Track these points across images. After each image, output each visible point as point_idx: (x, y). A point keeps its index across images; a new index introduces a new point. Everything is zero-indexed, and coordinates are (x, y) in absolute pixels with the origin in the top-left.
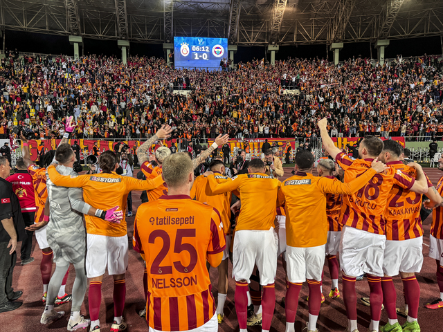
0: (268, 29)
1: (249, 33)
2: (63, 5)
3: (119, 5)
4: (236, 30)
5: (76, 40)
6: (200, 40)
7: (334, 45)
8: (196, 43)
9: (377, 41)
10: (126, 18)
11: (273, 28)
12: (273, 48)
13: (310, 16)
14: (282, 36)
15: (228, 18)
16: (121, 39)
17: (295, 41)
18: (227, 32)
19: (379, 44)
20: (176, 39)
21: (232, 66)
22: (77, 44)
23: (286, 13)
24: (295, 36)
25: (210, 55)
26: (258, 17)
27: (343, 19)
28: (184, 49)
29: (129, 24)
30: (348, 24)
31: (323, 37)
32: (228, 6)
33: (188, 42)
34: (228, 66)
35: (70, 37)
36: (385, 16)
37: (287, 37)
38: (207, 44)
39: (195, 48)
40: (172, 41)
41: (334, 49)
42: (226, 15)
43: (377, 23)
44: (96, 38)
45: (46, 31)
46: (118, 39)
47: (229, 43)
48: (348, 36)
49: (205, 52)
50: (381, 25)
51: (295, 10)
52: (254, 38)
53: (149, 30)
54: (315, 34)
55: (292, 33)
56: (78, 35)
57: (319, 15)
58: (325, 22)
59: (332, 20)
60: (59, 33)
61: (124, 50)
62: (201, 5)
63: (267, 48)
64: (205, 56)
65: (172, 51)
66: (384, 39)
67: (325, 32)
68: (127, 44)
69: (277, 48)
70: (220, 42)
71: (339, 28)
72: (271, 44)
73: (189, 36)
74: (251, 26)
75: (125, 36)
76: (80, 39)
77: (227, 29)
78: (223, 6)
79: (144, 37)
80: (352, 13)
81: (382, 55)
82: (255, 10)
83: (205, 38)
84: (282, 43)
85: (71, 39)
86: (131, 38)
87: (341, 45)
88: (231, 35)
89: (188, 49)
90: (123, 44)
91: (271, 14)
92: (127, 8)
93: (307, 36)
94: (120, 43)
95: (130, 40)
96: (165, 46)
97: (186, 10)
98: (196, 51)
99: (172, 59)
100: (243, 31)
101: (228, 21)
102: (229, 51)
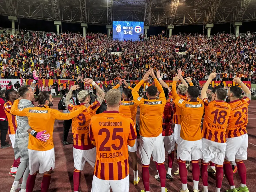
0: (168, 16)
1: (157, 18)
2: (51, 4)
3: (82, 3)
4: (149, 17)
5: (58, 23)
6: (128, 23)
7: (208, 26)
8: (125, 25)
9: (234, 22)
10: (85, 10)
11: (170, 16)
12: (171, 28)
13: (193, 8)
14: (176, 20)
15: (144, 10)
16: (83, 23)
17: (184, 23)
18: (143, 18)
19: (236, 25)
20: (114, 22)
21: (146, 38)
22: (58, 26)
23: (179, 6)
24: (184, 21)
25: (133, 32)
26: (162, 9)
27: (214, 10)
28: (118, 28)
29: (87, 14)
30: (217, 13)
31: (201, 20)
32: (144, 3)
33: (120, 24)
34: (143, 38)
35: (54, 22)
36: (240, 7)
37: (179, 21)
38: (132, 25)
39: (124, 28)
40: (112, 24)
41: (208, 28)
42: (143, 8)
43: (235, 12)
44: (69, 22)
45: (42, 19)
46: (81, 23)
47: (145, 25)
48: (216, 20)
49: (130, 30)
50: (237, 13)
51: (185, 4)
52: (159, 22)
53: (99, 17)
54: (196, 19)
55: (182, 19)
56: (59, 21)
57: (199, 8)
58: (202, 11)
59: (207, 10)
60: (48, 19)
61: (84, 29)
62: (129, 3)
63: (167, 27)
64: (130, 33)
65: (112, 29)
66: (239, 21)
67: (203, 18)
68: (86, 25)
69: (173, 27)
70: (139, 24)
71: (211, 15)
72: (170, 25)
73: (122, 20)
74: (157, 14)
75: (85, 21)
76: (60, 23)
77: (143, 16)
78: (142, 3)
79: (96, 21)
80: (219, 6)
81: (238, 31)
82: (160, 5)
83: (131, 22)
84: (176, 25)
85: (55, 23)
86: (89, 22)
87: (212, 25)
88: (146, 20)
89: (121, 28)
90: (84, 25)
91: (170, 7)
92: (86, 5)
93: (191, 20)
94: (82, 25)
95: (88, 23)
96: (108, 26)
97: (120, 6)
98: (125, 30)
99: (111, 34)
100: (153, 18)
101: (144, 12)
102: (144, 29)
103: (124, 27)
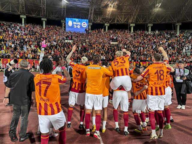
0: (105, 17)
1: (97, 18)
4: (92, 16)
5: (23, 17)
6: (77, 20)
7: (131, 25)
10: (45, 9)
11: (107, 17)
12: (107, 25)
13: (122, 12)
14: (110, 20)
15: (88, 11)
16: (43, 18)
17: (116, 22)
18: (88, 17)
19: (149, 25)
20: (66, 19)
21: (90, 31)
22: (24, 19)
23: (112, 11)
24: (116, 20)
25: (81, 26)
26: (101, 12)
27: (135, 15)
28: (70, 23)
29: (47, 11)
30: (137, 17)
31: (127, 21)
32: (89, 7)
33: (72, 20)
35: (21, 15)
36: (151, 14)
37: (112, 20)
38: (80, 22)
40: (65, 20)
43: (148, 17)
44: (32, 17)
45: (10, 13)
47: (89, 22)
48: (137, 21)
49: (79, 25)
50: (150, 18)
51: (116, 10)
52: (99, 20)
53: (55, 14)
54: (124, 20)
55: (114, 19)
56: (24, 15)
57: (126, 13)
58: (128, 15)
59: (131, 14)
60: (16, 13)
61: (44, 22)
62: (78, 5)
63: (104, 24)
64: (79, 27)
65: (65, 23)
66: (151, 23)
67: (128, 19)
68: (46, 20)
69: (109, 25)
70: (85, 21)
71: (133, 18)
72: (106, 23)
73: (72, 18)
74: (98, 15)
75: (45, 16)
76: (25, 17)
78: (87, 6)
79: (53, 17)
80: (139, 12)
81: (150, 30)
82: (100, 9)
83: (79, 19)
84: (110, 23)
86: (47, 17)
87: (134, 25)
88: (90, 18)
89: (72, 23)
90: (44, 20)
91: (106, 11)
93: (120, 21)
96: (62, 21)
97: (71, 7)
98: (75, 24)
99: (65, 27)
100: (95, 17)
101: (89, 13)
102: (89, 25)
103: (74, 22)
